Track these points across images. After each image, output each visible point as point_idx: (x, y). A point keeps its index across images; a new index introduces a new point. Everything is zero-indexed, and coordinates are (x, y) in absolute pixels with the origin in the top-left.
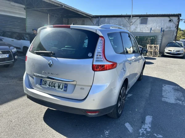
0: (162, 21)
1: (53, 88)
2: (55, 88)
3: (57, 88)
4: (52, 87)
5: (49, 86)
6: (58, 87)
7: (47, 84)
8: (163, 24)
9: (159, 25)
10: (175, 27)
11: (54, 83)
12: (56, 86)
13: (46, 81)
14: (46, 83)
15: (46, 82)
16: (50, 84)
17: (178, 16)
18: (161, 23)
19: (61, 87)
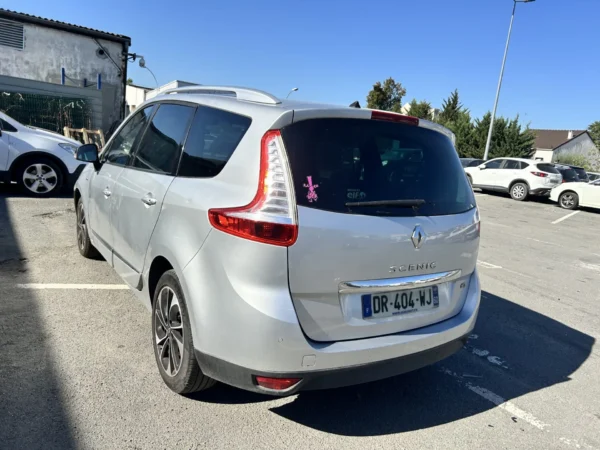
0: (76, 49)
1: (409, 308)
2: (415, 307)
3: (417, 304)
4: (405, 308)
5: (396, 307)
6: (419, 302)
7: (388, 305)
8: (79, 59)
9: (69, 61)
10: (117, 74)
11: (408, 293)
12: (415, 302)
13: (385, 297)
14: (384, 304)
15: (384, 300)
16: (399, 300)
17: (124, 42)
18: (72, 56)
19: (427, 298)
